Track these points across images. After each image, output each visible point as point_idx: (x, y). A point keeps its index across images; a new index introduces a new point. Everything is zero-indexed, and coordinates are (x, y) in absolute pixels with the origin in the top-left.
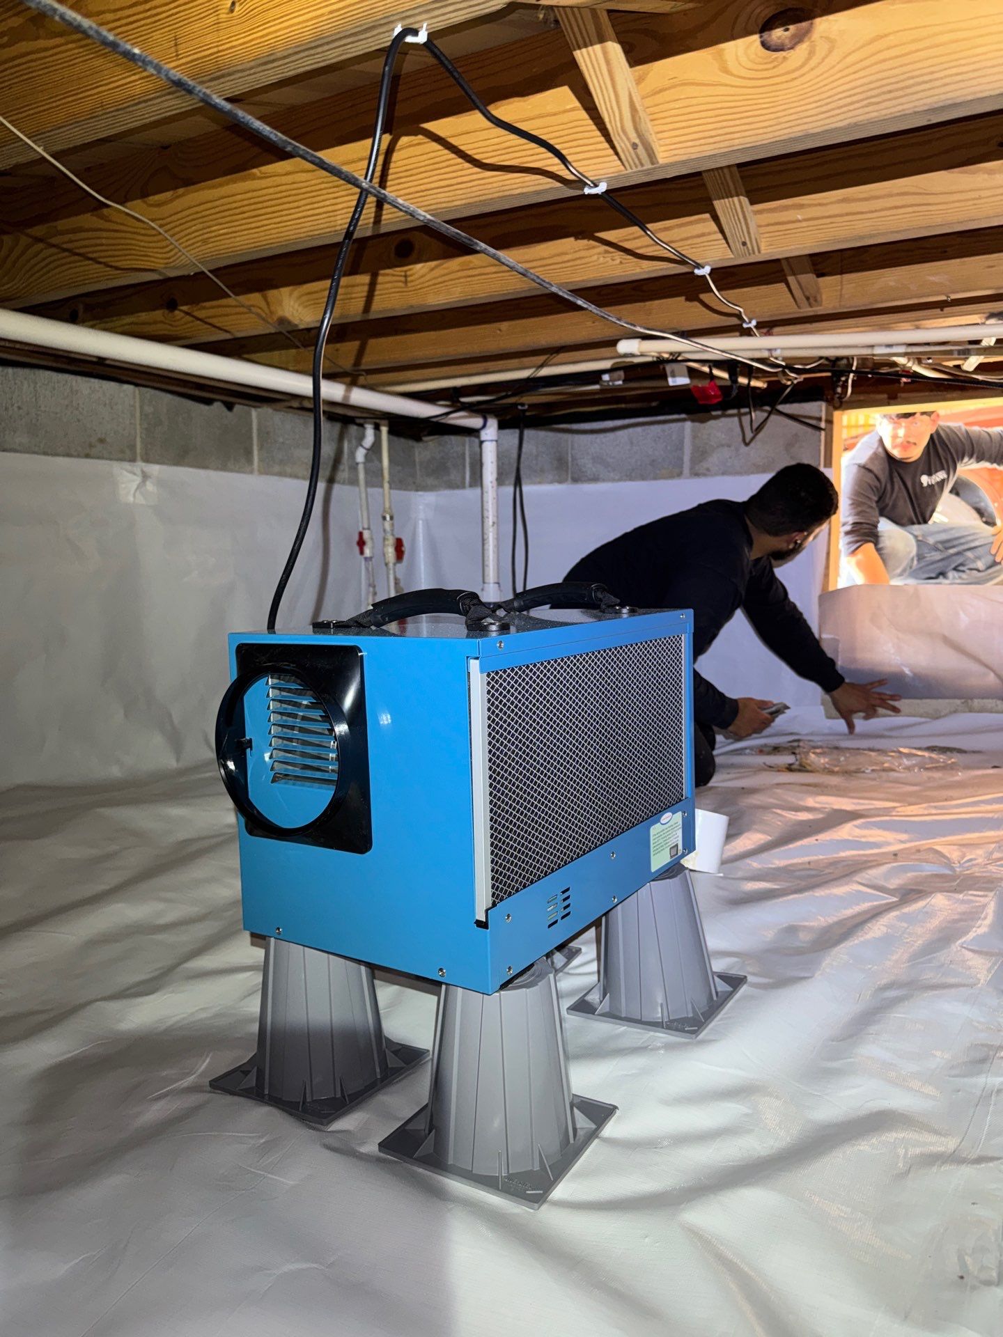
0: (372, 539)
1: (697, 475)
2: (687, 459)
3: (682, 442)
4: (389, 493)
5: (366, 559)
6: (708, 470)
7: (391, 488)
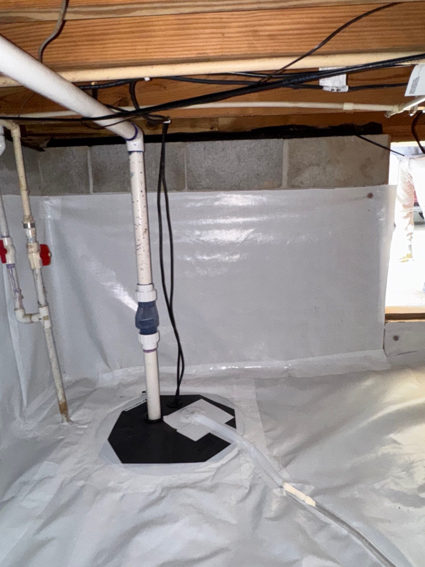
0: (13, 246)
1: (293, 187)
2: (285, 174)
3: (281, 160)
4: (29, 200)
5: (8, 266)
6: (302, 183)
7: (29, 194)
